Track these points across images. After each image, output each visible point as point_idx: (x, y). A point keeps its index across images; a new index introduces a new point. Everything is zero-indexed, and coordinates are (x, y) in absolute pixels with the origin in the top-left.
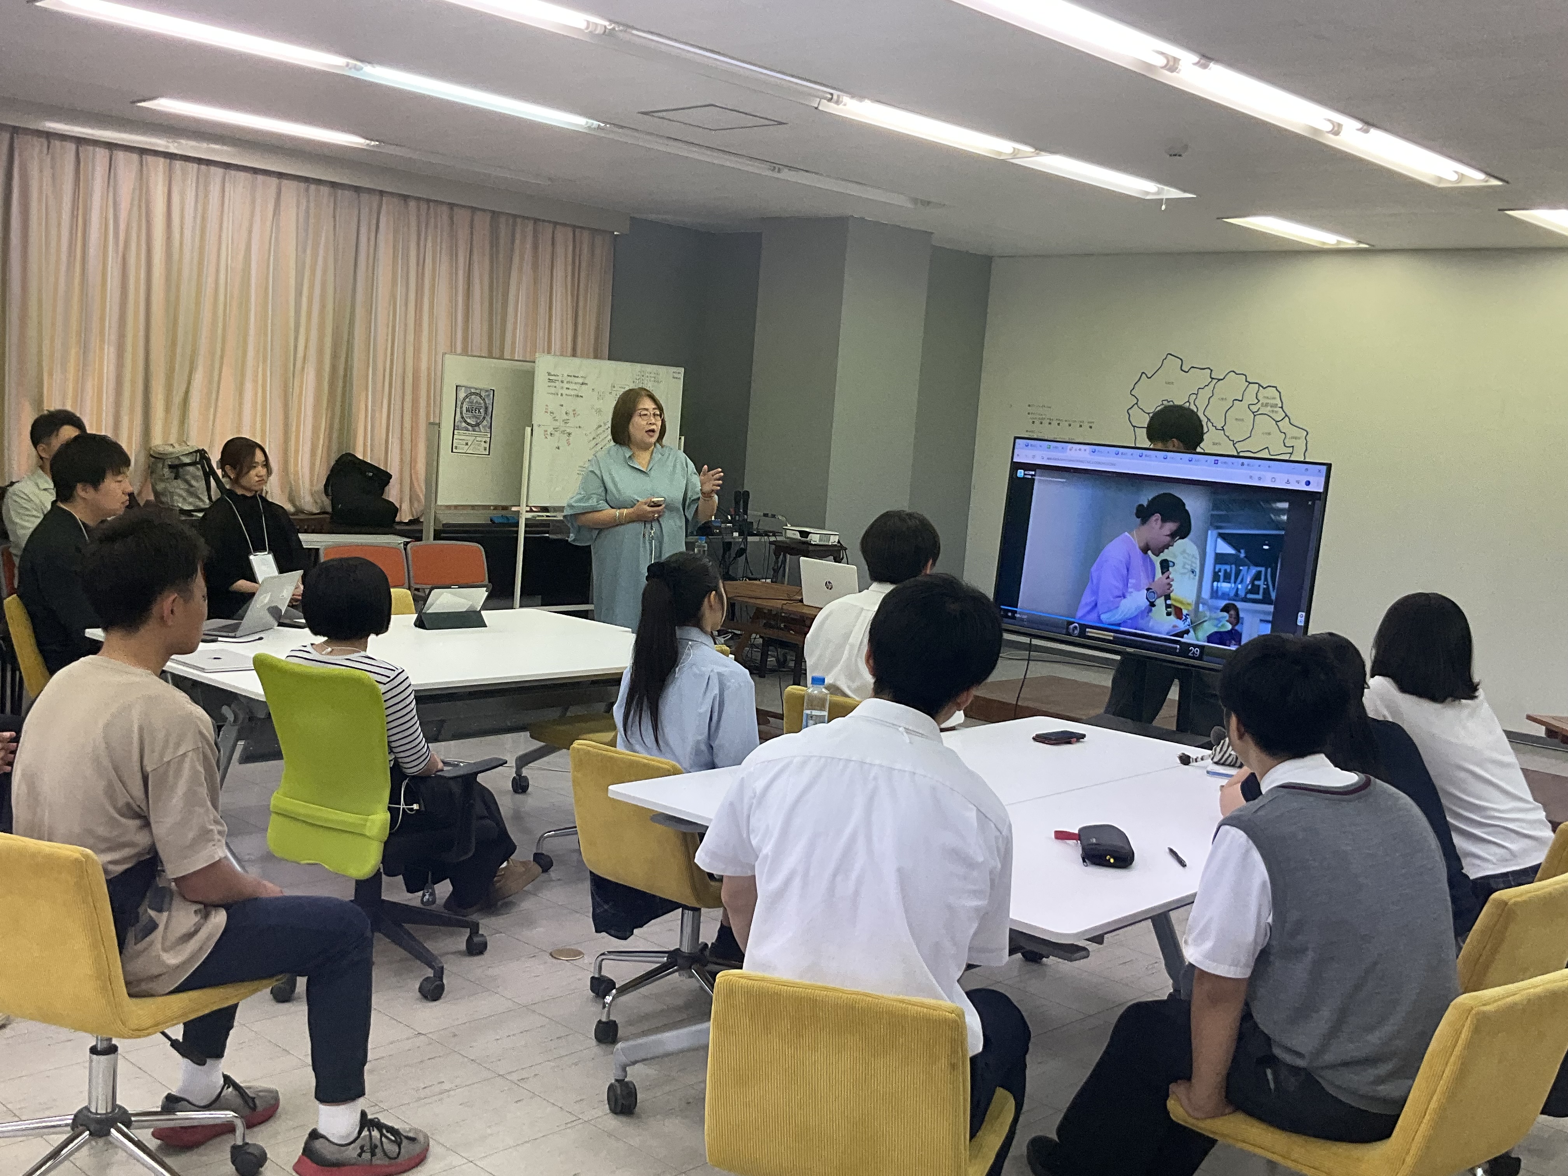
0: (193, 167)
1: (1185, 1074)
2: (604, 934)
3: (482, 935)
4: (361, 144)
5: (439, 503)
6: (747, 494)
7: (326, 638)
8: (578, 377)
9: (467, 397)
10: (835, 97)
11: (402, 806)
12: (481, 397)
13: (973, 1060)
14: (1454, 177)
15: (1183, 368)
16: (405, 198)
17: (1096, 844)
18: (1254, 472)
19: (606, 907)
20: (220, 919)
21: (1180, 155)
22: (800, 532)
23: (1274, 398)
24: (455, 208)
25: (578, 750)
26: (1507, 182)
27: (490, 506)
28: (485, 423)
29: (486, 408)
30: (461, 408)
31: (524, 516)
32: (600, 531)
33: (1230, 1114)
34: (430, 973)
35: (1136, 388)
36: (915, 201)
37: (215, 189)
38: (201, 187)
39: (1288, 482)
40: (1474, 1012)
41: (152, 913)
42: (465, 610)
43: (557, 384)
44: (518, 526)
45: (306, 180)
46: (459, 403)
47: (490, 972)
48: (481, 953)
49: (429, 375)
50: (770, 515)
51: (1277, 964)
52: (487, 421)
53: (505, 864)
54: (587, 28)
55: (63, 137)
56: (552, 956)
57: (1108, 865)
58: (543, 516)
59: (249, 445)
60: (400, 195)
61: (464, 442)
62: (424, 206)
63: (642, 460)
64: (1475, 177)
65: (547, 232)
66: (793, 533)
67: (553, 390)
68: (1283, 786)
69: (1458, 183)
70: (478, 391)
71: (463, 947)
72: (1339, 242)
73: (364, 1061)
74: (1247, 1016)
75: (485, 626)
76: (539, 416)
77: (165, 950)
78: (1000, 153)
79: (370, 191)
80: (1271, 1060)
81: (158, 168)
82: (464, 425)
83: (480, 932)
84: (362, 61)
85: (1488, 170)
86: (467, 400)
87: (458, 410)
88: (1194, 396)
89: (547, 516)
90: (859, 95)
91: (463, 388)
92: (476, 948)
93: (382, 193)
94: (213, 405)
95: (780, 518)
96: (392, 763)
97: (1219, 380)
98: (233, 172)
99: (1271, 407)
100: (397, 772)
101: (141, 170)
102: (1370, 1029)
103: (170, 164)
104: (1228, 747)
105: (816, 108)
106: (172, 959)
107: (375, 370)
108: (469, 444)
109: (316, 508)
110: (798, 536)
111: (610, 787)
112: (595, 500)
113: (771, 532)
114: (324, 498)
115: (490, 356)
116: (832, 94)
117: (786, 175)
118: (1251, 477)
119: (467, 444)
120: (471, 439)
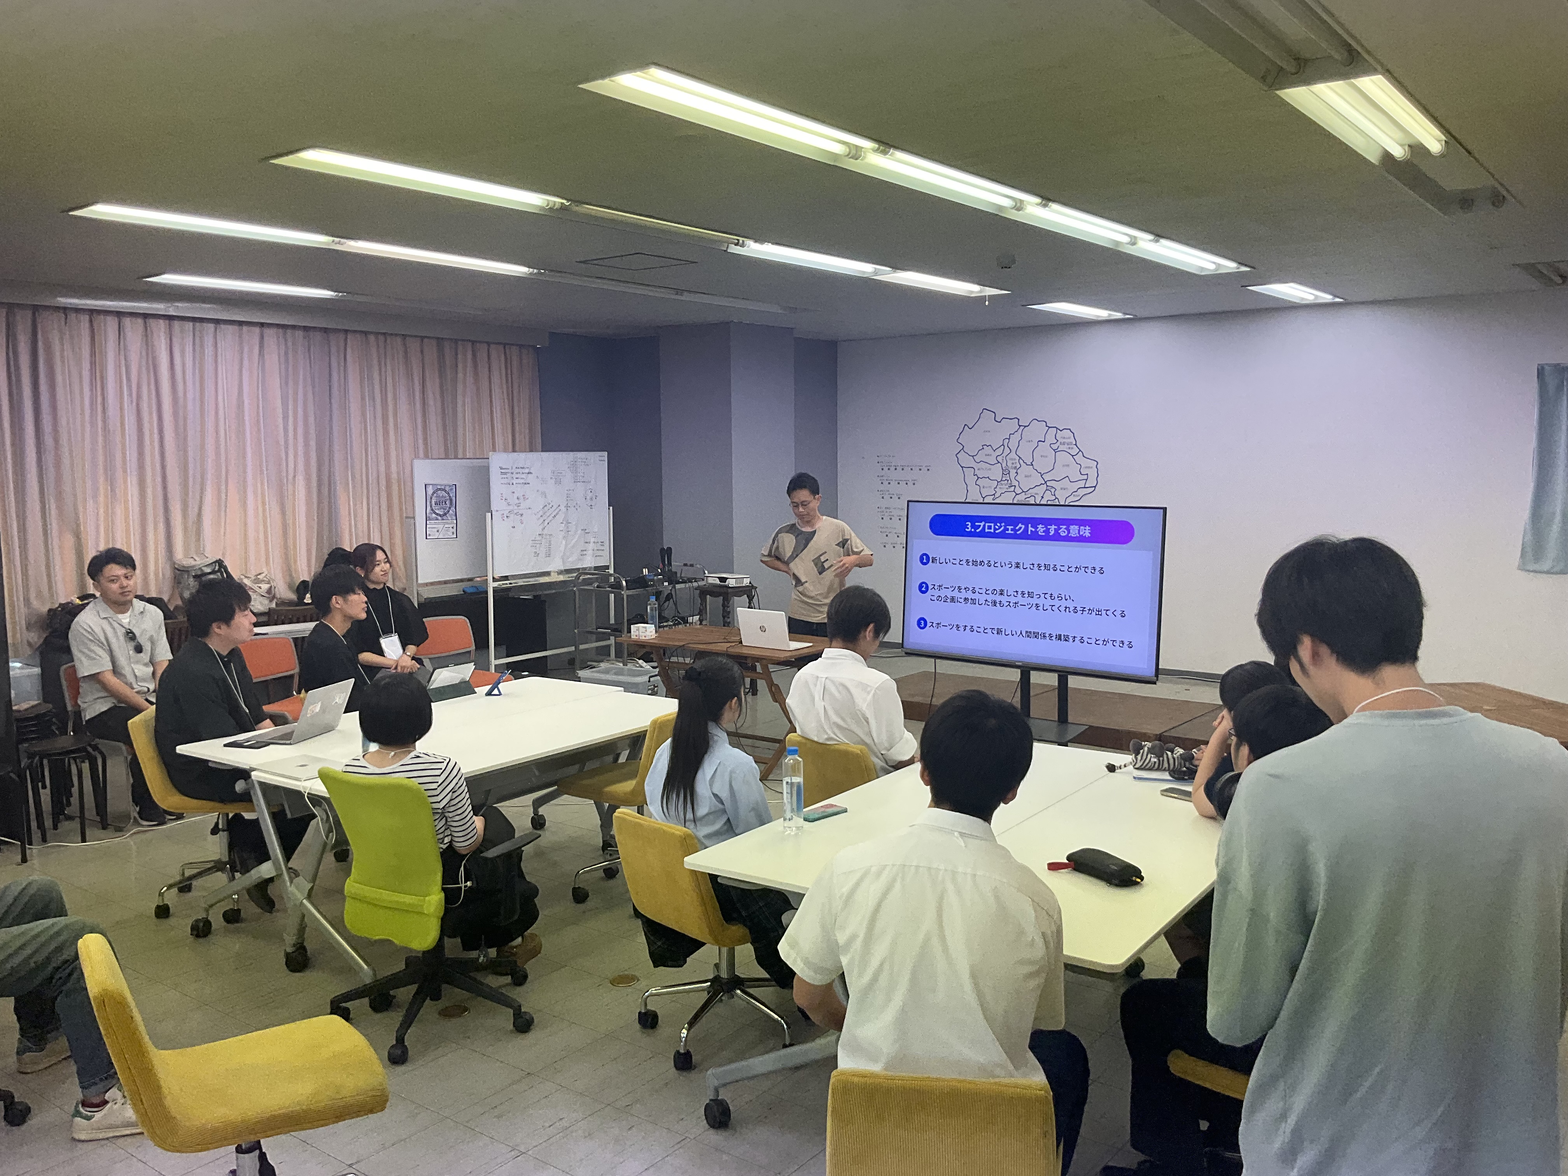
0: (188, 325)
2: (662, 968)
4: (332, 296)
5: (420, 581)
6: (670, 549)
8: (524, 468)
10: (741, 242)
12: (445, 491)
14: (1213, 267)
15: (997, 420)
19: (657, 943)
21: (1008, 267)
22: (719, 578)
23: (1069, 438)
24: (407, 338)
26: (1254, 268)
27: (460, 579)
29: (451, 500)
30: (431, 502)
31: (492, 585)
35: (961, 437)
36: (787, 308)
37: (209, 340)
38: (197, 342)
42: (458, 683)
43: (509, 475)
44: (487, 593)
46: (428, 498)
47: (568, 1005)
49: (399, 479)
50: (689, 565)
52: (452, 510)
54: (547, 206)
55: (78, 310)
56: (613, 984)
58: (506, 584)
60: (361, 332)
61: (436, 530)
62: (381, 338)
64: (1230, 267)
65: (482, 350)
66: (713, 580)
67: (505, 481)
69: (1215, 270)
70: (443, 487)
72: (1110, 315)
76: (496, 503)
78: (864, 272)
79: (336, 330)
81: (159, 329)
82: (434, 515)
84: (347, 238)
85: (1242, 262)
86: (435, 495)
87: (428, 503)
88: (1007, 440)
89: (510, 584)
90: (761, 239)
91: (431, 486)
93: (346, 331)
95: (698, 567)
97: (1025, 427)
99: (1068, 444)
101: (146, 333)
103: (170, 325)
105: (726, 251)
107: (353, 477)
108: (440, 531)
110: (718, 582)
113: (693, 579)
115: (447, 457)
116: (738, 240)
117: (686, 297)
119: (438, 531)
120: (441, 526)
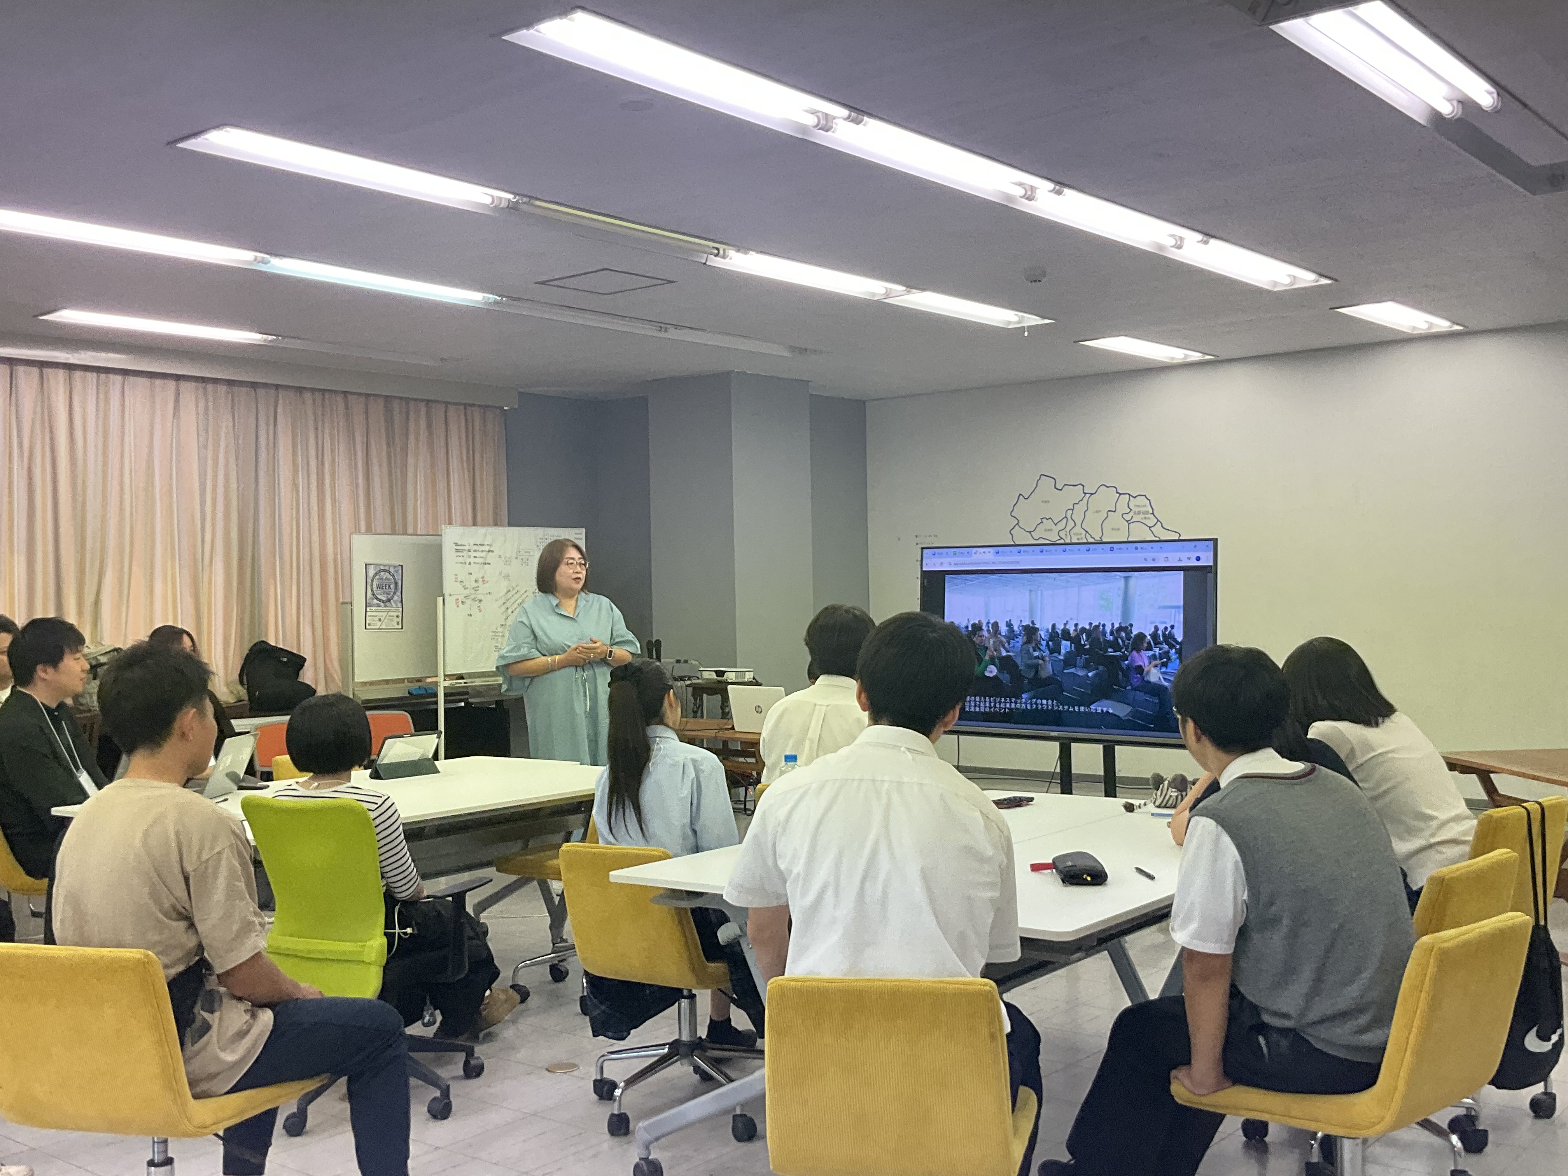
0: (91, 376)
1: (1186, 1060)
2: (601, 1038)
3: (478, 1058)
4: (259, 340)
5: (356, 680)
6: (658, 643)
7: (312, 774)
8: (484, 545)
9: (376, 574)
10: (721, 252)
11: (397, 930)
12: (390, 573)
13: (1008, 1036)
14: (1287, 281)
15: (1057, 487)
16: (300, 390)
17: (1071, 866)
18: (1149, 554)
19: (603, 1008)
20: (267, 1017)
21: (1040, 281)
22: (716, 672)
23: (1145, 506)
24: (349, 396)
25: (568, 851)
26: (1336, 280)
27: (404, 679)
28: (396, 598)
29: (396, 584)
30: (372, 585)
31: (443, 685)
32: (532, 678)
33: (1229, 1087)
34: (438, 1094)
35: (1015, 509)
36: (792, 349)
37: (115, 394)
38: (102, 396)
39: (1180, 560)
40: (1435, 949)
41: (206, 1015)
42: (417, 759)
43: (464, 554)
44: (437, 696)
45: (203, 380)
46: (369, 581)
47: (492, 1090)
48: (478, 1075)
49: (335, 560)
50: (682, 661)
51: (1256, 937)
52: (398, 596)
53: (488, 993)
54: (492, 203)
56: (549, 1071)
57: (1085, 883)
58: (461, 683)
59: (176, 633)
60: (295, 388)
61: (377, 618)
62: (319, 396)
63: (568, 607)
64: (1307, 278)
65: (438, 412)
66: (709, 675)
67: (461, 560)
68: (1241, 777)
69: (1292, 285)
70: (387, 568)
71: (462, 1073)
72: (1186, 356)
73: (407, 1157)
74: (1234, 993)
75: (439, 772)
76: (449, 585)
77: (223, 1049)
78: (874, 294)
79: (265, 385)
80: (1263, 1028)
81: (57, 380)
82: (375, 601)
83: (476, 1055)
84: (271, 254)
85: (1319, 271)
86: (377, 577)
87: (369, 587)
88: (1070, 512)
89: (465, 683)
90: (742, 247)
91: (373, 566)
92: (473, 1071)
93: (277, 387)
94: (125, 602)
95: (694, 662)
96: (385, 888)
97: (1092, 494)
98: (132, 378)
99: (1143, 514)
100: (390, 898)
101: (42, 384)
102: (1346, 984)
103: (71, 375)
104: (1168, 790)
105: (705, 264)
106: (229, 1057)
107: (281, 558)
108: (382, 619)
109: (232, 699)
110: (714, 676)
111: (611, 873)
112: (526, 649)
113: (686, 677)
114: (240, 688)
115: (394, 533)
116: (718, 249)
117: (673, 334)
118: (1145, 559)
119: (380, 620)
120: (384, 614)
